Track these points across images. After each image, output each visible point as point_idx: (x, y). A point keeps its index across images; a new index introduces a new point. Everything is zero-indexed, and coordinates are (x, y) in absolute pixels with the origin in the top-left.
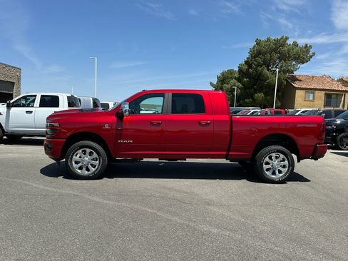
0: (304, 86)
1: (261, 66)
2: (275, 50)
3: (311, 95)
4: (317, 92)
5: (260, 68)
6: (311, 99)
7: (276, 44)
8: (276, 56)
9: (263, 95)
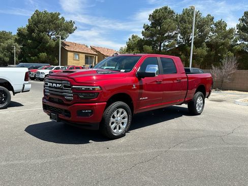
0: (72, 50)
1: (43, 32)
2: (52, 21)
3: (77, 56)
4: (80, 54)
5: (42, 34)
6: (77, 59)
7: (52, 17)
8: (52, 26)
9: (46, 55)
